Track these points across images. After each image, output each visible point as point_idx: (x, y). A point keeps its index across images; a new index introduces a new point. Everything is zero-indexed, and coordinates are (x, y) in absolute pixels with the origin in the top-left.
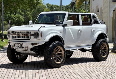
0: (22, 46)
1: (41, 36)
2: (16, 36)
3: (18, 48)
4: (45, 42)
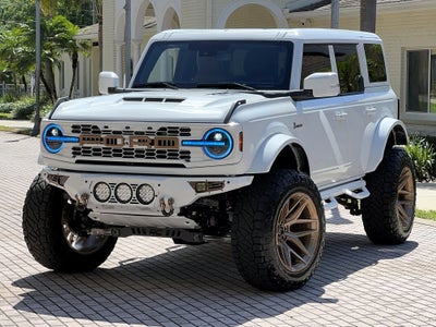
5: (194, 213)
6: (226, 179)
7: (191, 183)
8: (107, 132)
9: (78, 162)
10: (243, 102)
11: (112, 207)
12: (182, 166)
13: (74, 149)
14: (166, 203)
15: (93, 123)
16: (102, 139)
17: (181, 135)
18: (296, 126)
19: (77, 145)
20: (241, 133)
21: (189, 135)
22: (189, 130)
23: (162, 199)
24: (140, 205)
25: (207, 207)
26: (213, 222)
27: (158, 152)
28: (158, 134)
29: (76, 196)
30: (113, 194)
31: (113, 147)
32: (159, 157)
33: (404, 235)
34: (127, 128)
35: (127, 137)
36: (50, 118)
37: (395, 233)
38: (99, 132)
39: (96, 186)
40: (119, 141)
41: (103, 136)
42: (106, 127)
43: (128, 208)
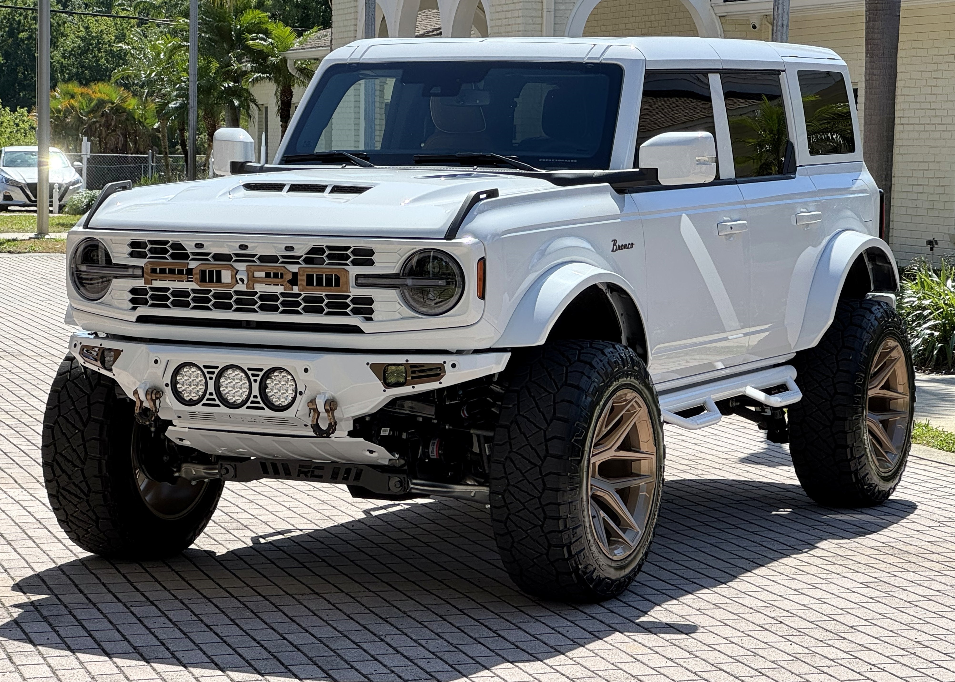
0: (263, 388)
1: (482, 296)
2: (190, 286)
3: (223, 409)
4: (515, 351)
5: (385, 432)
6: (449, 359)
7: (374, 367)
8: (202, 256)
9: (142, 319)
10: (492, 193)
11: (210, 417)
12: (355, 330)
13: (134, 291)
14: (321, 408)
15: (172, 238)
16: (190, 271)
17: (355, 263)
18: (619, 248)
19: (140, 283)
20: (482, 261)
21: (371, 263)
22: (371, 252)
23: (313, 401)
24: (268, 412)
25: (411, 419)
26: (434, 451)
27: (305, 300)
28: (308, 261)
29: (136, 392)
30: (211, 389)
31: (214, 289)
32: (307, 310)
33: (884, 486)
34: (243, 247)
35: (241, 267)
36: (86, 226)
37: (862, 481)
38: (185, 256)
39: (177, 371)
40: (226, 276)
41: (193, 265)
42: (199, 246)
43: (243, 420)
